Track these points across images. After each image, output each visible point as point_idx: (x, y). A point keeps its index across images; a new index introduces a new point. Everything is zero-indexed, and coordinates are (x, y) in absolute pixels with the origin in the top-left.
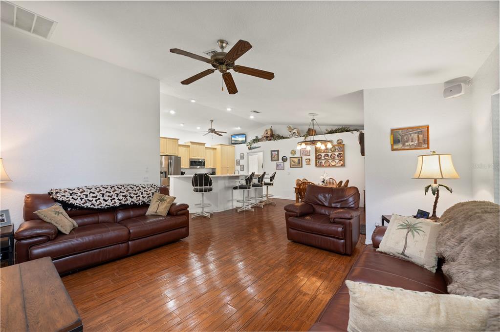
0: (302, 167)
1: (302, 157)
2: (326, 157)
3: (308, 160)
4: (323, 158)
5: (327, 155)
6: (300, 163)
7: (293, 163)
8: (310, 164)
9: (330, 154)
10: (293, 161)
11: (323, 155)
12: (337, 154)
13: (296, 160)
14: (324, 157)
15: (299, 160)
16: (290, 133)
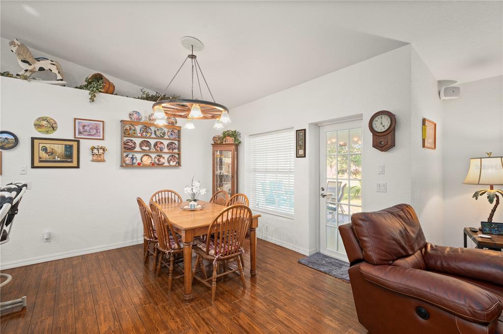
0: (78, 167)
1: (78, 142)
2: (144, 148)
3: (101, 151)
4: (138, 149)
5: (148, 144)
6: (70, 156)
7: (44, 156)
8: (103, 161)
9: (152, 142)
10: (45, 149)
11: (138, 141)
12: (166, 142)
13: (59, 149)
14: (141, 146)
15: (69, 148)
16: (25, 66)
